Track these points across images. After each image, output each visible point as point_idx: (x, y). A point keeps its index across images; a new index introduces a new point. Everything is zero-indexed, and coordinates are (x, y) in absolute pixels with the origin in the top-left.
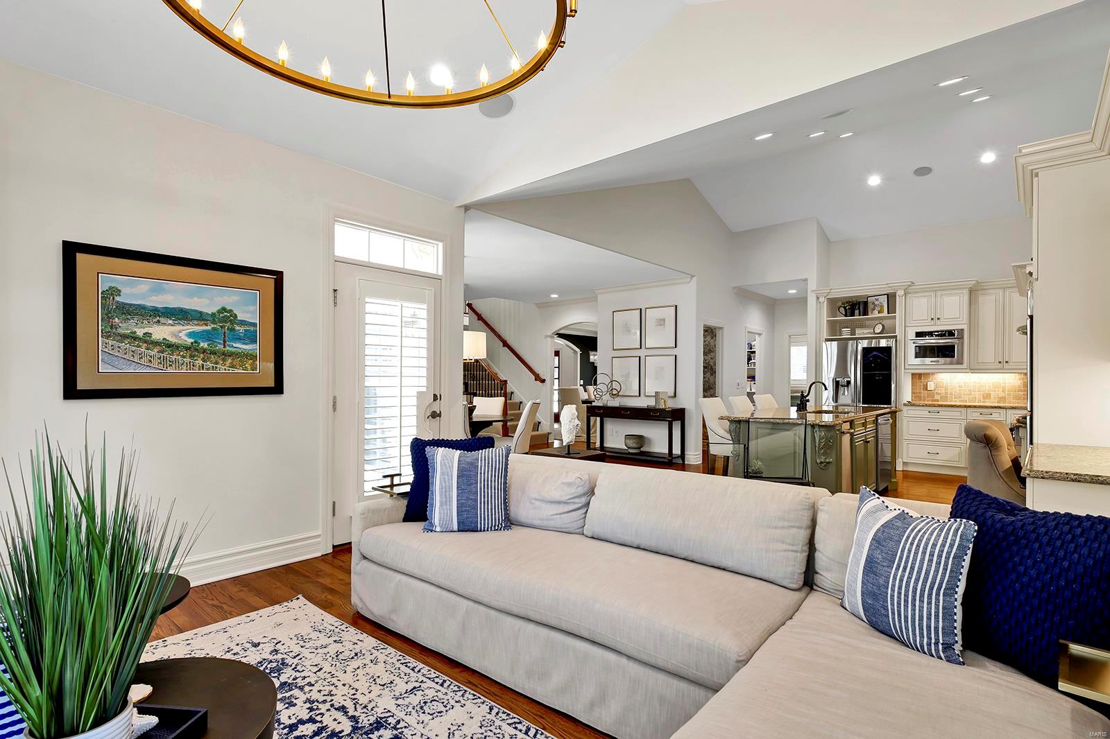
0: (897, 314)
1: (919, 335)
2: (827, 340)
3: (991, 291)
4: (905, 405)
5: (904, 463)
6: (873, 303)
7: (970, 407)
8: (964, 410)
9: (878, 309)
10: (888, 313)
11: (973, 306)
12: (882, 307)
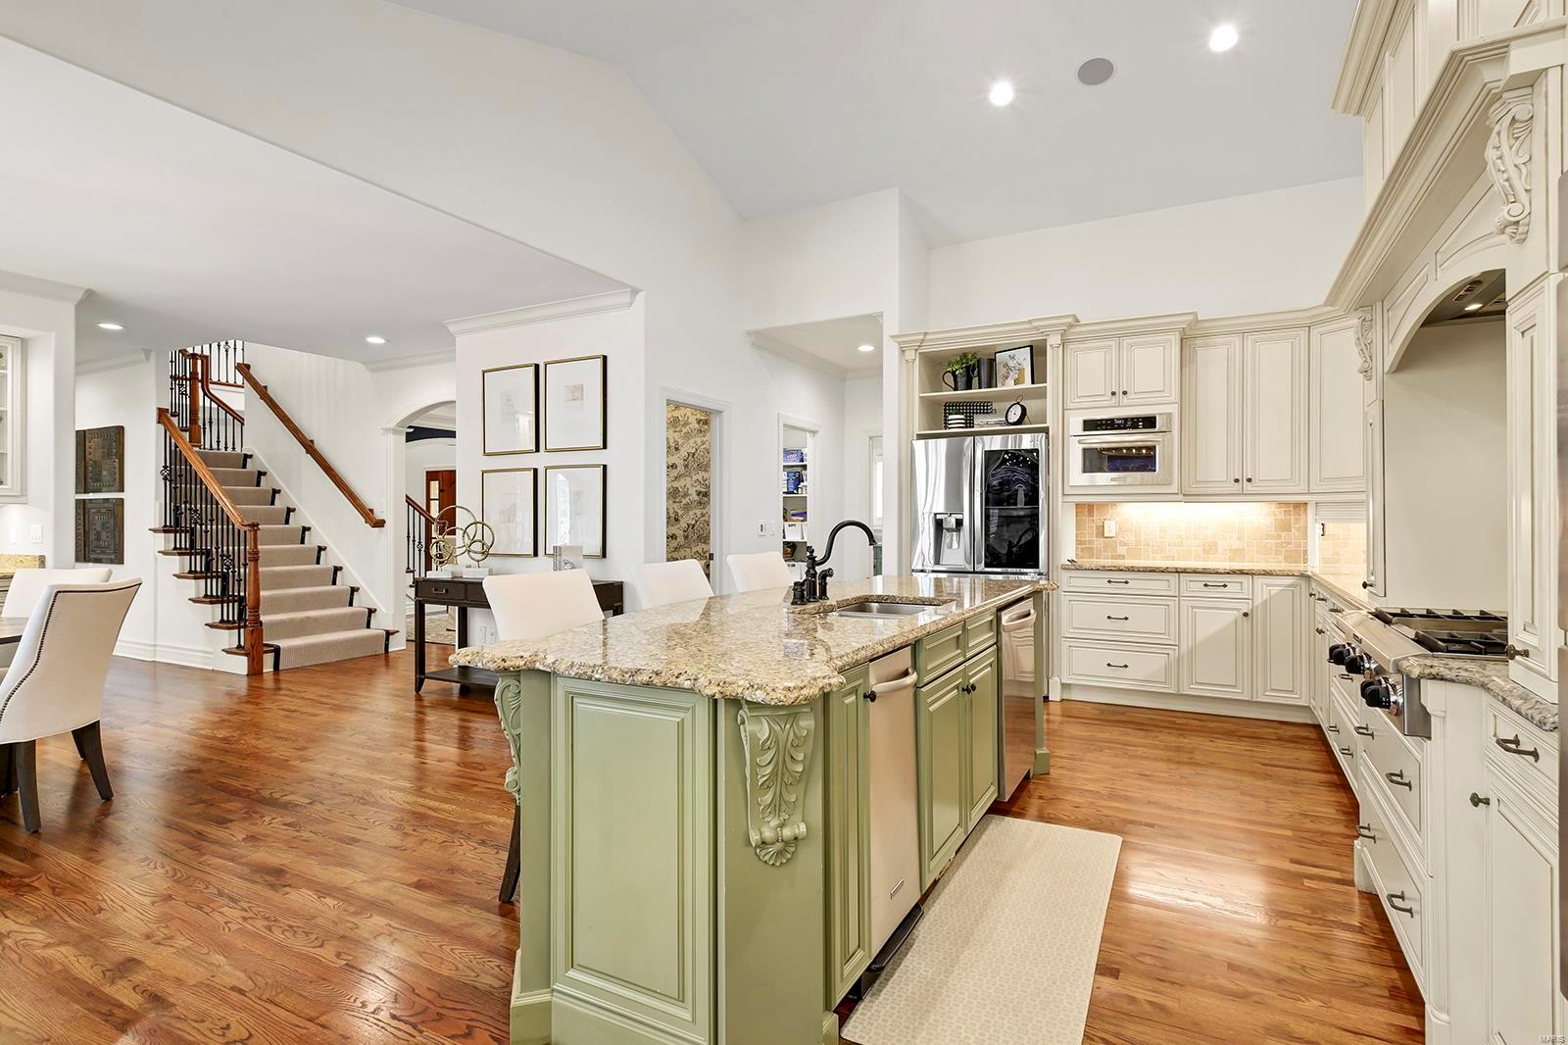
0: (1049, 384)
1: (1091, 425)
2: (921, 437)
3: (1218, 340)
4: (1065, 568)
5: (1063, 685)
6: (1006, 365)
7: (1185, 571)
8: (1173, 578)
9: (1014, 375)
10: (1033, 383)
11: (1186, 370)
12: (1021, 371)
